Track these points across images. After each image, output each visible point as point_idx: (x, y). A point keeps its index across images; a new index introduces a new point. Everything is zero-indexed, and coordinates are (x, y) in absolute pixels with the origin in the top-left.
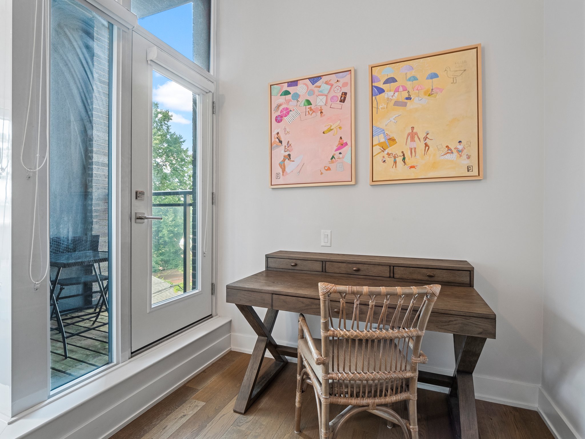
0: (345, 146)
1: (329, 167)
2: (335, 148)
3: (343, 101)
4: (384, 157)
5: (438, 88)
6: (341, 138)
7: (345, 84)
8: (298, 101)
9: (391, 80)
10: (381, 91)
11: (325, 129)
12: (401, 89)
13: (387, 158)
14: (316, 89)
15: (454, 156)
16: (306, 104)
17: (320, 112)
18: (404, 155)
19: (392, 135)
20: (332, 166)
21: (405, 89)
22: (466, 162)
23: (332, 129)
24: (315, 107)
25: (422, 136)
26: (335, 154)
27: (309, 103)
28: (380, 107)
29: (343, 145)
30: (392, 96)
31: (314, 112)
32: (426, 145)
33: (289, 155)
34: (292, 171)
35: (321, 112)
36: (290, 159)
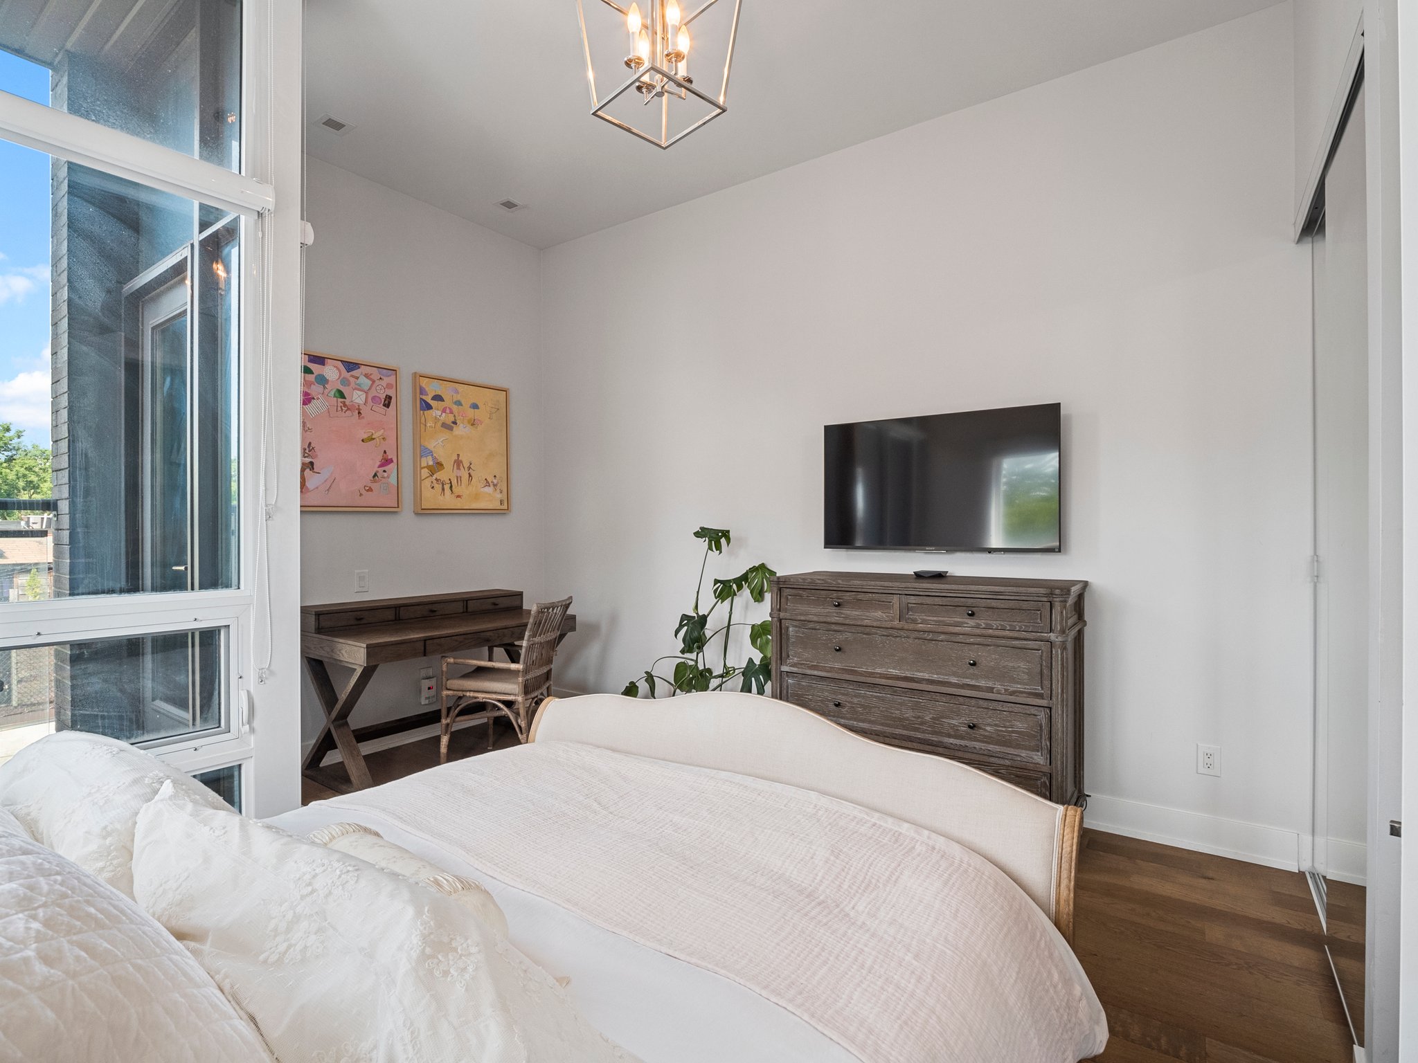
0: (390, 463)
1: (370, 487)
2: (379, 463)
3: (387, 405)
4: (432, 482)
5: (479, 420)
6: (385, 452)
7: (389, 386)
8: (325, 388)
9: (438, 398)
10: (429, 407)
11: (365, 436)
12: (448, 411)
13: (436, 485)
14: (352, 380)
15: (490, 490)
16: (337, 395)
17: (357, 411)
18: (451, 483)
19: (441, 460)
20: (374, 486)
21: (451, 412)
22: (499, 496)
23: (374, 439)
24: (351, 404)
25: (466, 465)
26: (378, 472)
27: (341, 394)
28: (428, 425)
29: (386, 462)
30: (440, 416)
31: (348, 409)
32: (470, 475)
33: (312, 463)
34: (317, 488)
35: (359, 413)
36: (313, 469)
